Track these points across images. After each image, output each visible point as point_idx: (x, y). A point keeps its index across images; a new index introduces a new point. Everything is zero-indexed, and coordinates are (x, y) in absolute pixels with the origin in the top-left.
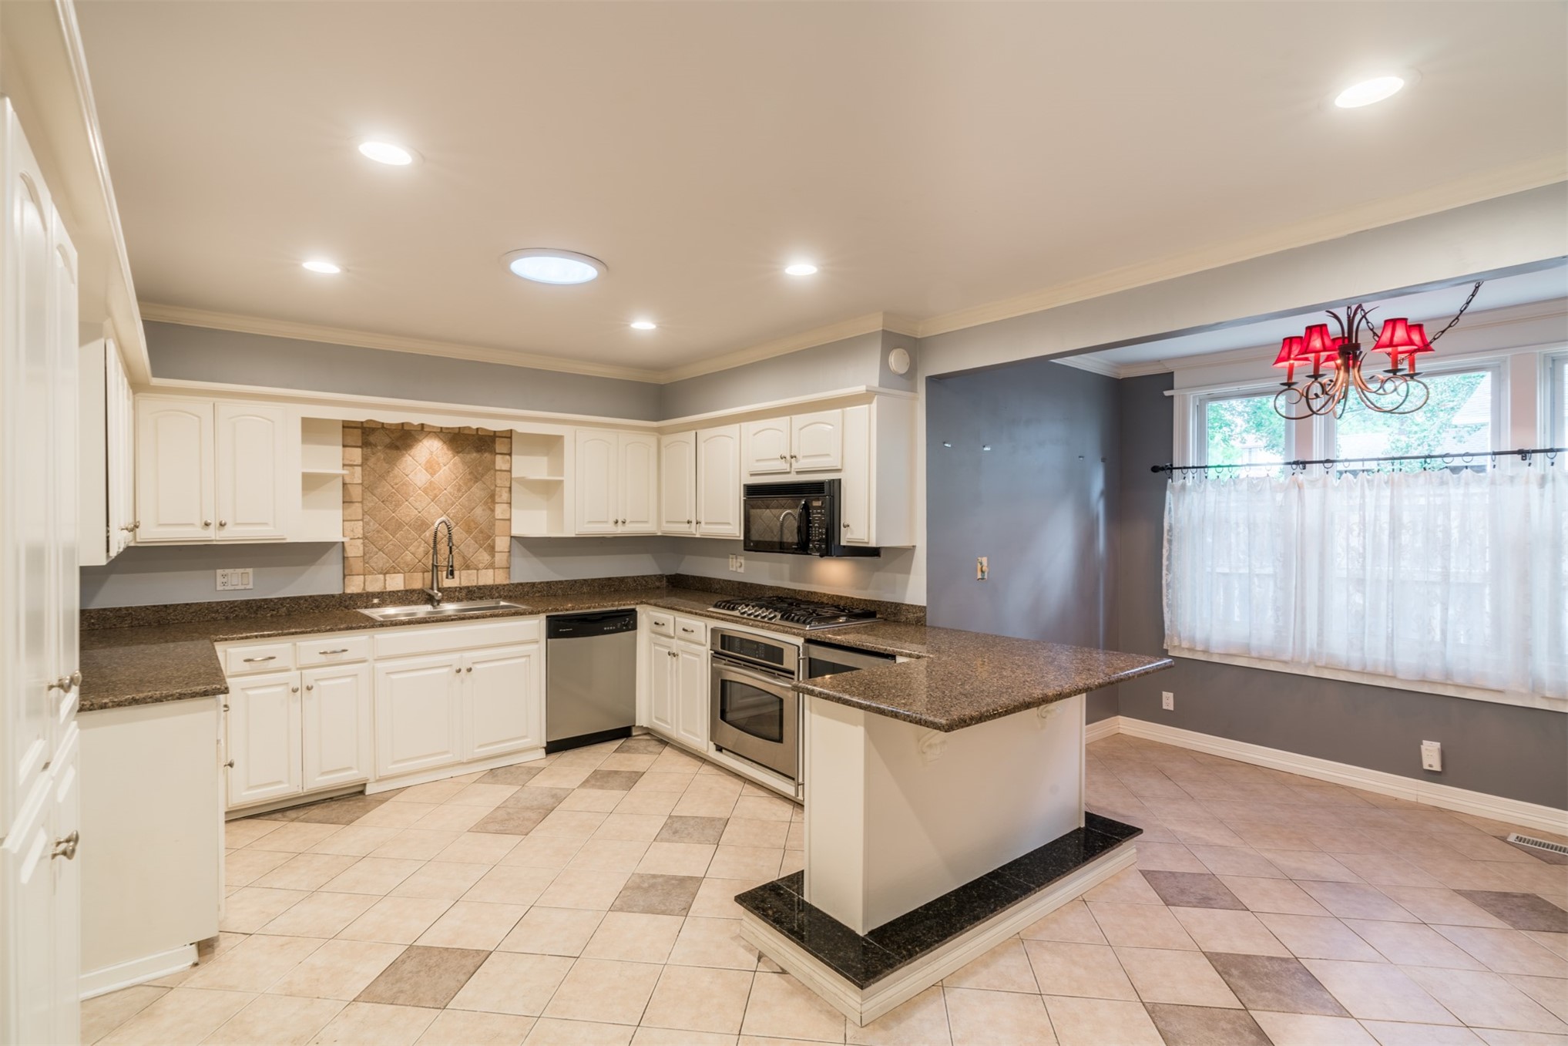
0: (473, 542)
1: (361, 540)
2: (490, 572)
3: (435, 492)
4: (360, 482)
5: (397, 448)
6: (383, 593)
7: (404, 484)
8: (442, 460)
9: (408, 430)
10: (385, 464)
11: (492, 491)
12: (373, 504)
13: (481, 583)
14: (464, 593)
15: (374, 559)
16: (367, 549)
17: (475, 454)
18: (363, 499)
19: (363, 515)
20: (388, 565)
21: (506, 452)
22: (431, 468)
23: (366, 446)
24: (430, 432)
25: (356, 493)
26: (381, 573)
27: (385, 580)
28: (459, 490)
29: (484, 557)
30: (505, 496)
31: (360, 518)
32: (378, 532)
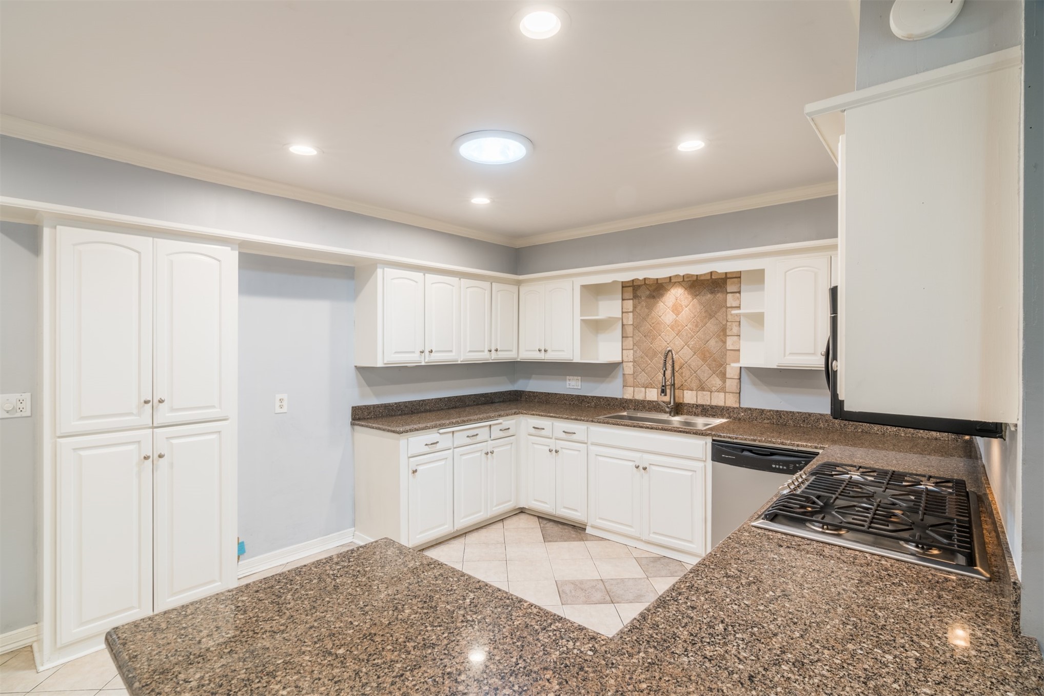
0: (707, 368)
1: (632, 363)
2: (722, 395)
3: (679, 328)
4: (632, 323)
5: (654, 297)
6: (644, 401)
7: (658, 323)
8: (684, 303)
9: (661, 283)
10: (646, 309)
11: (723, 325)
12: (639, 338)
13: (714, 403)
14: (699, 410)
15: (639, 377)
16: (635, 369)
17: (709, 295)
18: (633, 334)
19: (634, 346)
20: (647, 381)
21: (736, 291)
22: (676, 310)
23: (635, 298)
24: (676, 282)
25: (630, 330)
26: (643, 387)
27: (646, 392)
28: (697, 326)
29: (716, 382)
30: (735, 330)
31: (632, 348)
32: (642, 357)
